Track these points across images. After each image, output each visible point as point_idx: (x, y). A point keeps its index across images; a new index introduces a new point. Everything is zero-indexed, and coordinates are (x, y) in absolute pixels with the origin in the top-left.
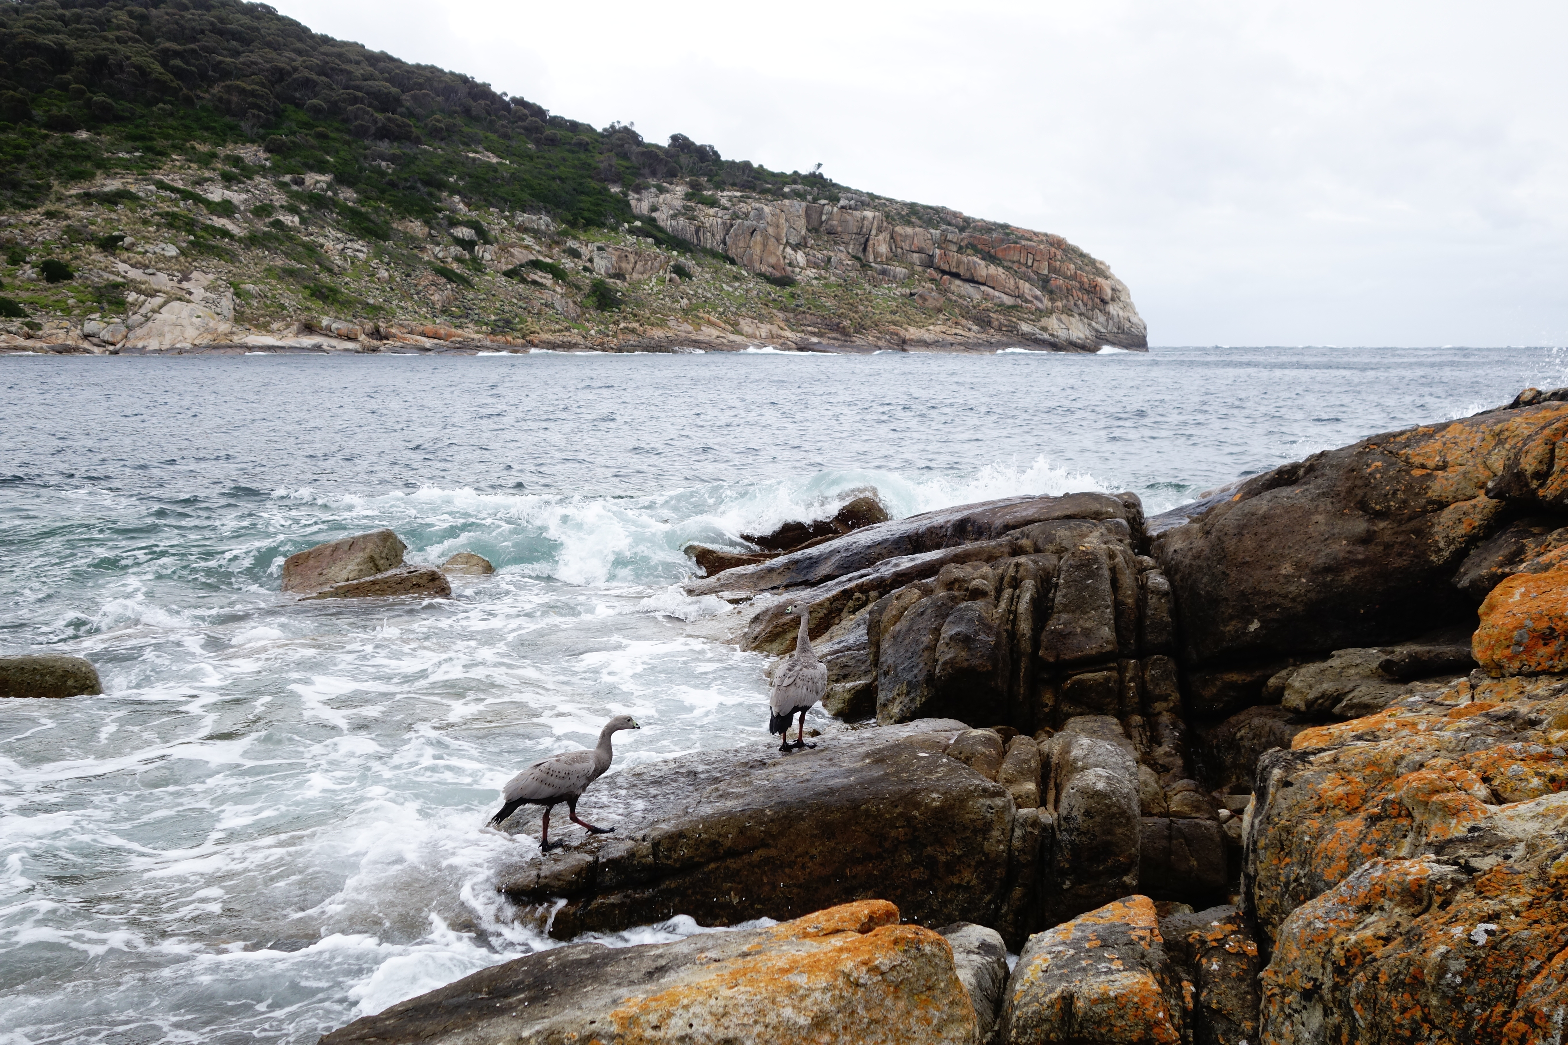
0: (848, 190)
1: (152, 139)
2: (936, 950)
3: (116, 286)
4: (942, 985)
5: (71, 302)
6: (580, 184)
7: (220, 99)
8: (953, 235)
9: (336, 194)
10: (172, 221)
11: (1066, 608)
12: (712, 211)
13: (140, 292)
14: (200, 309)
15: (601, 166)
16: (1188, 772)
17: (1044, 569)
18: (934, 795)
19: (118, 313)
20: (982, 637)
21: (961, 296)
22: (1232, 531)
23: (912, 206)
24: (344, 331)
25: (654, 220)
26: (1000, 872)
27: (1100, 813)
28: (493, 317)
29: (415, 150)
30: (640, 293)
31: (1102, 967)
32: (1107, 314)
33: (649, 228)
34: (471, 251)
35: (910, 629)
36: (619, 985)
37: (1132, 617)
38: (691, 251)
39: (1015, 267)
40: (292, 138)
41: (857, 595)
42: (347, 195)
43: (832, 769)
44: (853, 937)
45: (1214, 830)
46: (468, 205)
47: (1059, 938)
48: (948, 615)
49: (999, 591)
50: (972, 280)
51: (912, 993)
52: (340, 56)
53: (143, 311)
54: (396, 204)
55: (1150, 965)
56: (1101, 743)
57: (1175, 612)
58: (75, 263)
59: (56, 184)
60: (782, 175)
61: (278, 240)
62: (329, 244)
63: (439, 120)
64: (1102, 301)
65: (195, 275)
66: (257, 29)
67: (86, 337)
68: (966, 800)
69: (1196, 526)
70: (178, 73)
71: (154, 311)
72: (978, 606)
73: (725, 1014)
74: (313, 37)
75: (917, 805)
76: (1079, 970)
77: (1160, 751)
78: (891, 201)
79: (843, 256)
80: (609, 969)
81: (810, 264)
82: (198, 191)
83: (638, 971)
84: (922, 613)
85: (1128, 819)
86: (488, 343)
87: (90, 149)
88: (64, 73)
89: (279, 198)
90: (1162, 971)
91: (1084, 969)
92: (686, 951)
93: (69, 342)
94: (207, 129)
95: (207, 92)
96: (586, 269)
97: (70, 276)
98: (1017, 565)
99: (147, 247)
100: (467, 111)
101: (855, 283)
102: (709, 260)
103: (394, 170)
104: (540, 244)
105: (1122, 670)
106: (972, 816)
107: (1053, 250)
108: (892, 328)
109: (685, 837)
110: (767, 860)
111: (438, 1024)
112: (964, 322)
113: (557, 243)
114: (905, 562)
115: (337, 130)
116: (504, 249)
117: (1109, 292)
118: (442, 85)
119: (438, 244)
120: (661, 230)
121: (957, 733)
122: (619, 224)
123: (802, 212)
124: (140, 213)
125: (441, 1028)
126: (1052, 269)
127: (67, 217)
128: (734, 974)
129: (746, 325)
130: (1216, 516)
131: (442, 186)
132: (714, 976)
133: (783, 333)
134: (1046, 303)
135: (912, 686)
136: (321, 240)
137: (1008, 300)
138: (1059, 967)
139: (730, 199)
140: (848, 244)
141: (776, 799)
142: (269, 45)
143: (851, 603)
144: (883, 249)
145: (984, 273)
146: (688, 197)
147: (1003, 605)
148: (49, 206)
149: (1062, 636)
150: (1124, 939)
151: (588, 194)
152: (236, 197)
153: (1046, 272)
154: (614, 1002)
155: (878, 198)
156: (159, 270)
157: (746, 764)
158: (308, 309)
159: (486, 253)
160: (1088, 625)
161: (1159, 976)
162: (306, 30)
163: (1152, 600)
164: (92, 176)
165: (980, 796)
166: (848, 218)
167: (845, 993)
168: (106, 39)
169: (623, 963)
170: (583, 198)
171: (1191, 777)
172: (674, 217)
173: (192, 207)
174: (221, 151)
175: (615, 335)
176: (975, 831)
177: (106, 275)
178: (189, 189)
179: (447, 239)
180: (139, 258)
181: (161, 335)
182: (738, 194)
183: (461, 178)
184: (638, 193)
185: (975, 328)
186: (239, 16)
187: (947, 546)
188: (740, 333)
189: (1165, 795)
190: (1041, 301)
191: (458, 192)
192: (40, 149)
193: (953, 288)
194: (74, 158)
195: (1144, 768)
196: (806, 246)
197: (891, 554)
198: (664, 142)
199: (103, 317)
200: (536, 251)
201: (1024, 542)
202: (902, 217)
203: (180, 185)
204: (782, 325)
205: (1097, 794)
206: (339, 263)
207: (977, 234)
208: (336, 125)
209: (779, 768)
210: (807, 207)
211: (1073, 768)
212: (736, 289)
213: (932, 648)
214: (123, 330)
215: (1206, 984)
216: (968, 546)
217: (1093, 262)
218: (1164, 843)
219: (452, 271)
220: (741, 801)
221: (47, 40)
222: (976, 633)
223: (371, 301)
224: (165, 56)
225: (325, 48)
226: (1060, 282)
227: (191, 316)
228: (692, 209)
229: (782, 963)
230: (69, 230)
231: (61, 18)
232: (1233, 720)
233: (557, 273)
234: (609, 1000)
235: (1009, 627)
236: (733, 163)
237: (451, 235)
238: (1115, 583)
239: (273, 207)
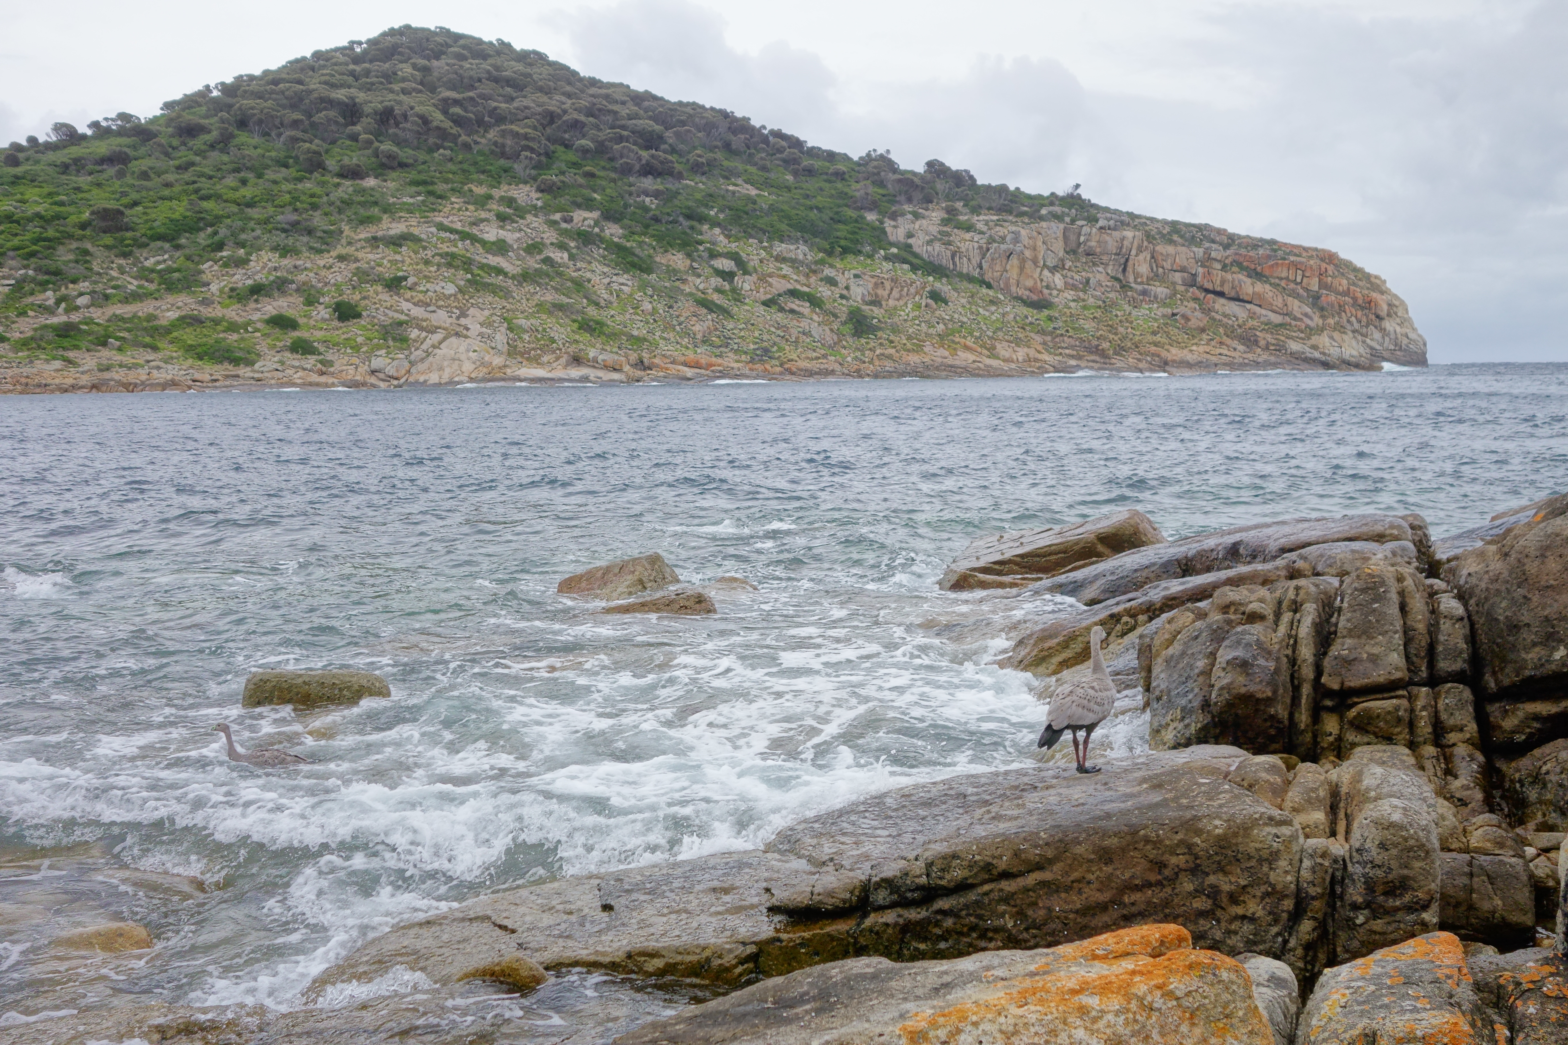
0: (1107, 210)
1: (433, 183)
2: (1233, 977)
3: (400, 324)
4: (1241, 1013)
5: (360, 340)
6: (837, 213)
7: (495, 144)
8: (1217, 253)
9: (602, 230)
10: (451, 260)
11: (1350, 633)
12: (968, 236)
13: (421, 329)
14: (477, 344)
15: (857, 194)
16: (1490, 805)
17: (1325, 593)
18: (1217, 822)
19: (401, 349)
20: (1261, 662)
21: (1225, 316)
22: (1533, 553)
23: (1174, 224)
24: (610, 363)
25: (910, 246)
26: (1288, 904)
27: (1396, 845)
28: (752, 346)
29: (677, 185)
30: (896, 319)
31: (1407, 1004)
32: (1383, 330)
33: (904, 254)
34: (731, 282)
35: (1183, 654)
36: (905, 999)
37: (1423, 643)
38: (947, 276)
39: (1283, 283)
40: (562, 178)
41: (1125, 619)
42: (613, 231)
43: (1108, 793)
44: (1144, 961)
45: (1520, 868)
46: (728, 237)
47: (1357, 973)
48: (1224, 639)
49: (1278, 615)
50: (1237, 299)
51: (1208, 1020)
52: (607, 97)
53: (424, 347)
54: (660, 238)
55: (1459, 1005)
56: (1394, 772)
57: (1472, 638)
58: (363, 303)
59: (346, 228)
60: (1040, 197)
61: (548, 276)
62: (596, 279)
63: (700, 155)
64: (1378, 317)
65: (472, 311)
66: (530, 75)
67: (373, 372)
68: (1252, 828)
69: (1493, 548)
70: (457, 121)
71: (434, 346)
72: (1256, 630)
73: (1015, 1033)
74: (581, 80)
75: (1199, 832)
76: (1381, 1007)
77: (1456, 784)
78: (1152, 220)
79: (1102, 277)
80: (893, 983)
81: (1068, 286)
82: (475, 231)
83: (924, 986)
84: (1197, 637)
85: (1427, 852)
86: (747, 372)
87: (377, 195)
88: (354, 124)
89: (550, 236)
90: (1472, 1012)
91: (1386, 1006)
92: (971, 969)
93: (358, 378)
94: (483, 172)
95: (483, 136)
96: (842, 297)
97: (359, 316)
98: (1297, 588)
99: (428, 285)
100: (727, 146)
101: (1114, 304)
102: (965, 284)
103: (658, 206)
104: (798, 273)
105: (1411, 698)
106: (1258, 845)
107: (1324, 265)
108: (1153, 349)
109: (958, 857)
110: (1043, 884)
111: (727, 1031)
112: (1228, 341)
113: (814, 272)
114: (1176, 586)
115: (604, 168)
116: (763, 278)
117: (1385, 307)
118: (703, 122)
119: (699, 276)
120: (916, 255)
121: (1238, 760)
122: (875, 251)
123: (1060, 234)
124: (422, 254)
125: (730, 1034)
126: (1323, 285)
127: (357, 260)
128: (1023, 993)
129: (1003, 350)
130: (1516, 537)
131: (702, 219)
132: (1002, 994)
133: (1040, 356)
134: (1317, 321)
135: (1186, 712)
136: (588, 275)
137: (1277, 319)
138: (1359, 1004)
139: (987, 223)
140: (1107, 265)
141: (1050, 822)
142: (541, 90)
143: (1119, 627)
144: (1144, 269)
145: (1250, 290)
146: (945, 222)
147: (1282, 629)
148: (340, 250)
149: (1348, 662)
150: (1429, 977)
151: (845, 223)
152: (509, 236)
153: (1316, 288)
154: (902, 1016)
155: (1139, 217)
156: (439, 307)
157: (1016, 787)
158: (576, 341)
159: (745, 283)
160: (1376, 650)
161: (1469, 1017)
162: (575, 73)
163: (1445, 626)
164: (380, 220)
165: (1265, 824)
166: (1108, 238)
167: (1138, 1017)
168: (392, 91)
169: (907, 978)
170: (841, 226)
171: (1492, 811)
172: (929, 243)
173: (470, 247)
174: (496, 193)
175: (871, 362)
176: (1261, 861)
177: (391, 313)
178: (467, 229)
179: (708, 271)
180: (421, 296)
181: (441, 369)
182: (995, 218)
183: (721, 211)
184: (894, 219)
185: (1241, 348)
186: (513, 63)
187: (1219, 569)
188: (996, 357)
189: (1465, 831)
190: (1311, 319)
191: (718, 225)
192: (332, 197)
193: (1217, 306)
194: (362, 204)
195: (1441, 801)
196: (1063, 268)
197: (1158, 578)
198: (920, 169)
199: (388, 353)
200: (795, 280)
201: (1300, 564)
202: (1163, 236)
203: (458, 226)
204: (1040, 348)
205: (1392, 825)
206: (606, 296)
207: (1243, 251)
208: (603, 163)
209: (1052, 791)
210: (1065, 229)
211: (1365, 798)
212: (994, 314)
213: (1207, 673)
214: (407, 365)
215: (1522, 1028)
216: (1243, 569)
217: (1368, 277)
218: (1465, 880)
219: (713, 302)
220: (1015, 823)
221: (340, 95)
222: (1255, 658)
223: (635, 333)
224: (445, 106)
225: (593, 90)
226: (1332, 298)
227: (468, 351)
228: (948, 234)
229: (1072, 984)
230: (358, 272)
231: (352, 74)
232: (1537, 752)
233: (815, 302)
234: (897, 1014)
235: (1289, 652)
236: (989, 187)
237: (712, 267)
238: (1403, 608)
239: (544, 245)
